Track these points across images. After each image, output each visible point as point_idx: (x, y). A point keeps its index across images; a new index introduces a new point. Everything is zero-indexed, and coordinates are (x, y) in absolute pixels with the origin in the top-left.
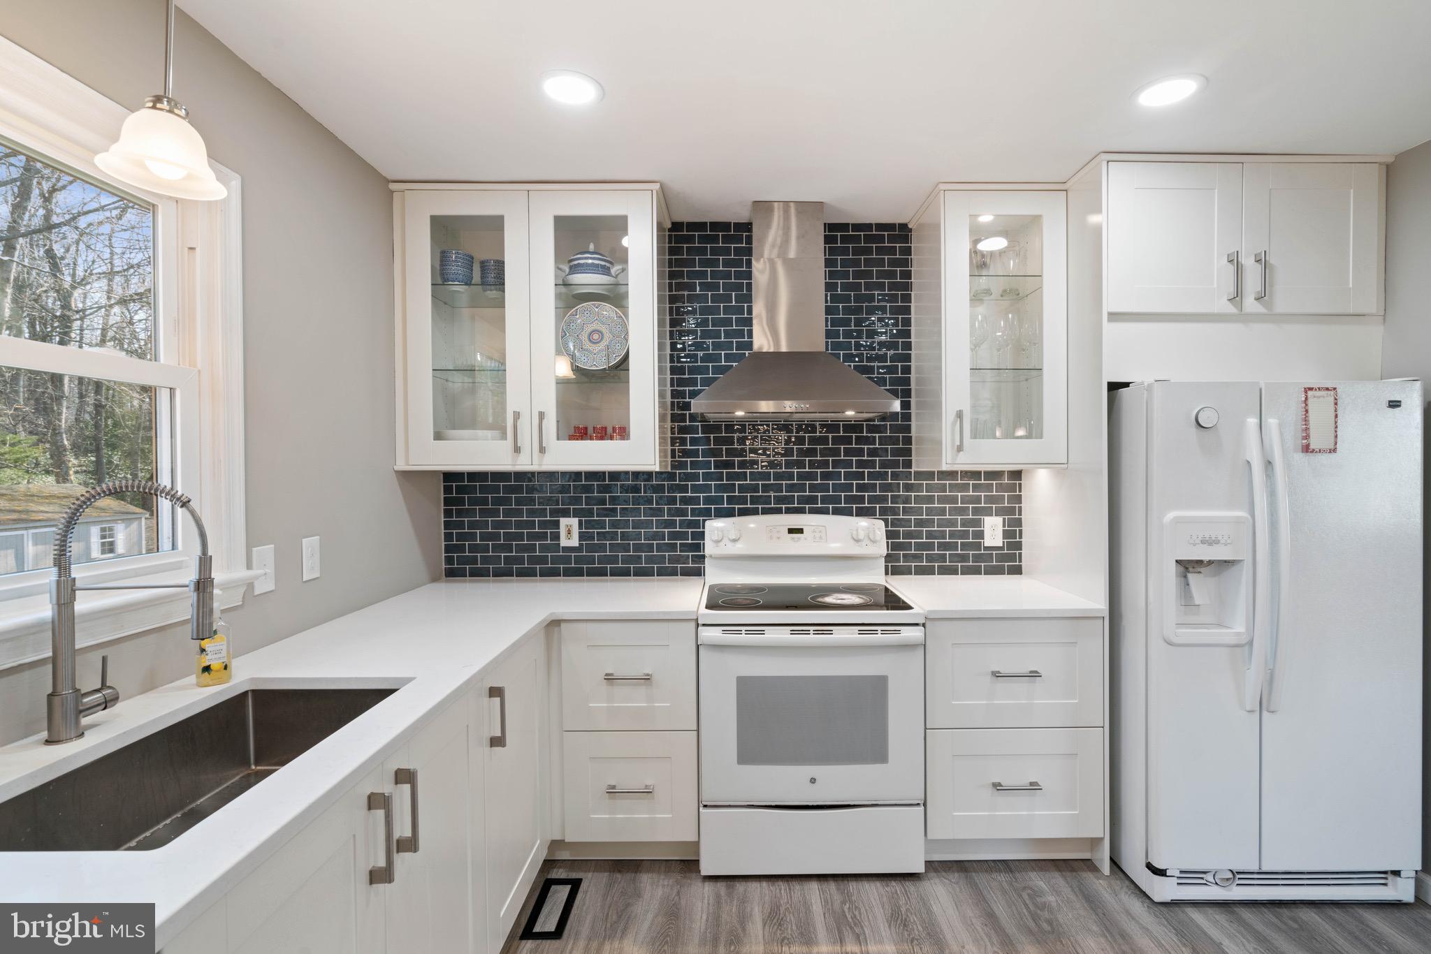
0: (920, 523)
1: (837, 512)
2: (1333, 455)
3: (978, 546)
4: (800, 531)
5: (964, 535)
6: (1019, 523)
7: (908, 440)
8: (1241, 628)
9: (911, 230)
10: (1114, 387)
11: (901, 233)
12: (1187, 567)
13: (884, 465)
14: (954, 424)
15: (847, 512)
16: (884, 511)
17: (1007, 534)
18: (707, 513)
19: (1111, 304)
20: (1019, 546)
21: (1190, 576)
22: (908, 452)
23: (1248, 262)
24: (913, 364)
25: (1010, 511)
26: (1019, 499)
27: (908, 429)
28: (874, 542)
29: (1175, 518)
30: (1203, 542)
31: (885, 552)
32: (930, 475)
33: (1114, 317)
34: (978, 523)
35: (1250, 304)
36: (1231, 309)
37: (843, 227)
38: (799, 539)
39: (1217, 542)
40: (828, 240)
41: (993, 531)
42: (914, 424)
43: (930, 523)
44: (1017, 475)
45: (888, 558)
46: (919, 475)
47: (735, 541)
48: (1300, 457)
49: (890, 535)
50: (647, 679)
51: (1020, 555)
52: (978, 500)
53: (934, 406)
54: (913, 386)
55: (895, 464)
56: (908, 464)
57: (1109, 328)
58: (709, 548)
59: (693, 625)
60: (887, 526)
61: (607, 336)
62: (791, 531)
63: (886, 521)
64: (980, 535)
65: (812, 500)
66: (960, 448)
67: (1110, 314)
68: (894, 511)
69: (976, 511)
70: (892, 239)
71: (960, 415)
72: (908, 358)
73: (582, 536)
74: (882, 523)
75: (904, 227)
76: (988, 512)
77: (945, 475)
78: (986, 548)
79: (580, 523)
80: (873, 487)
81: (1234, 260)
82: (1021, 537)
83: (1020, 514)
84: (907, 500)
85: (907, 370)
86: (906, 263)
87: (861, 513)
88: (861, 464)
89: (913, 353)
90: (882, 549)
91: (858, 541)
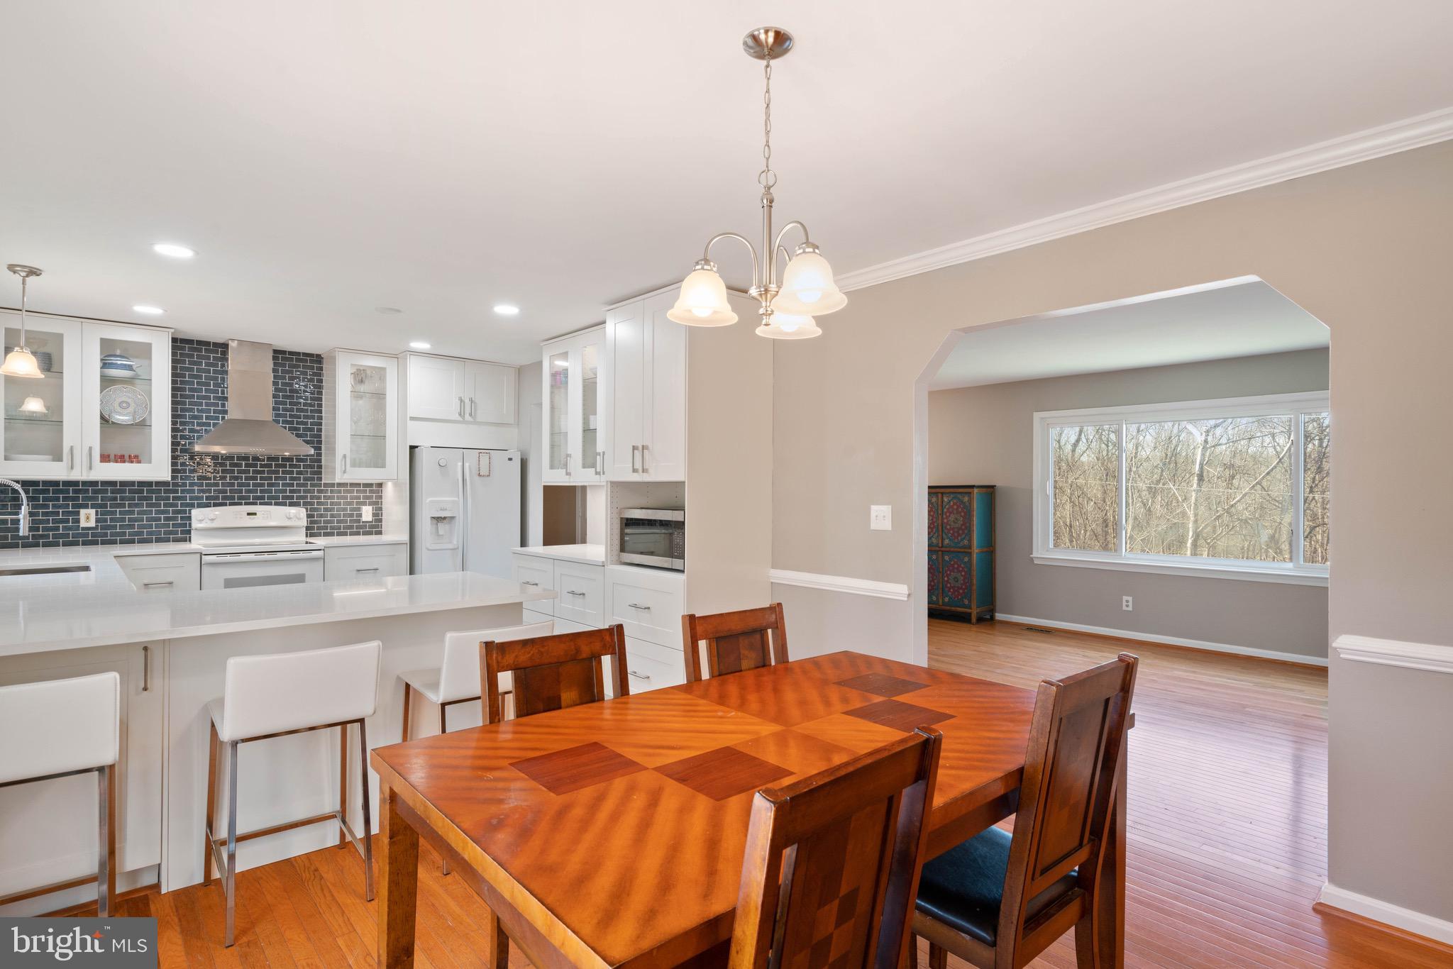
0: (326, 510)
1: (276, 504)
2: (488, 478)
3: (359, 521)
4: (255, 514)
5: (351, 515)
6: (381, 509)
7: (320, 467)
8: (455, 543)
9: (323, 358)
10: (412, 448)
11: (317, 359)
12: (438, 520)
13: (305, 479)
14: (342, 460)
15: (284, 504)
16: (305, 504)
17: (374, 515)
18: (192, 506)
19: (411, 413)
20: (381, 521)
21: (439, 524)
22: (320, 473)
23: (467, 401)
24: (323, 427)
25: (377, 503)
26: (381, 497)
27: (320, 461)
28: (299, 519)
29: (430, 501)
30: (441, 510)
31: (306, 525)
32: (333, 485)
33: (412, 419)
34: (359, 509)
35: (467, 417)
36: (460, 419)
37: (283, 352)
38: (254, 518)
39: (446, 509)
40: (274, 358)
41: (367, 513)
42: (323, 458)
43: (331, 510)
44: (380, 485)
45: (307, 528)
46: (326, 485)
47: (213, 520)
48: (477, 478)
49: (309, 516)
50: (171, 583)
51: (381, 525)
52: (359, 498)
53: (332, 450)
54: (323, 439)
55: (313, 479)
56: (320, 479)
57: (410, 423)
58: (195, 524)
59: (199, 555)
60: (307, 511)
61: (132, 404)
62: (249, 514)
63: (307, 509)
64: (360, 515)
65: (263, 498)
66: (345, 472)
67: (410, 417)
68: (312, 504)
69: (357, 503)
70: (312, 361)
71: (345, 456)
72: (320, 424)
73: (97, 521)
74: (304, 510)
75: (319, 356)
76: (364, 504)
77: (340, 485)
78: (363, 522)
79: (97, 512)
80: (299, 491)
81: (461, 400)
82: (382, 516)
83: (381, 505)
84: (319, 498)
85: (320, 430)
86: (320, 375)
87: (292, 504)
88: (292, 479)
89: (323, 421)
90: (304, 522)
91: (290, 518)
